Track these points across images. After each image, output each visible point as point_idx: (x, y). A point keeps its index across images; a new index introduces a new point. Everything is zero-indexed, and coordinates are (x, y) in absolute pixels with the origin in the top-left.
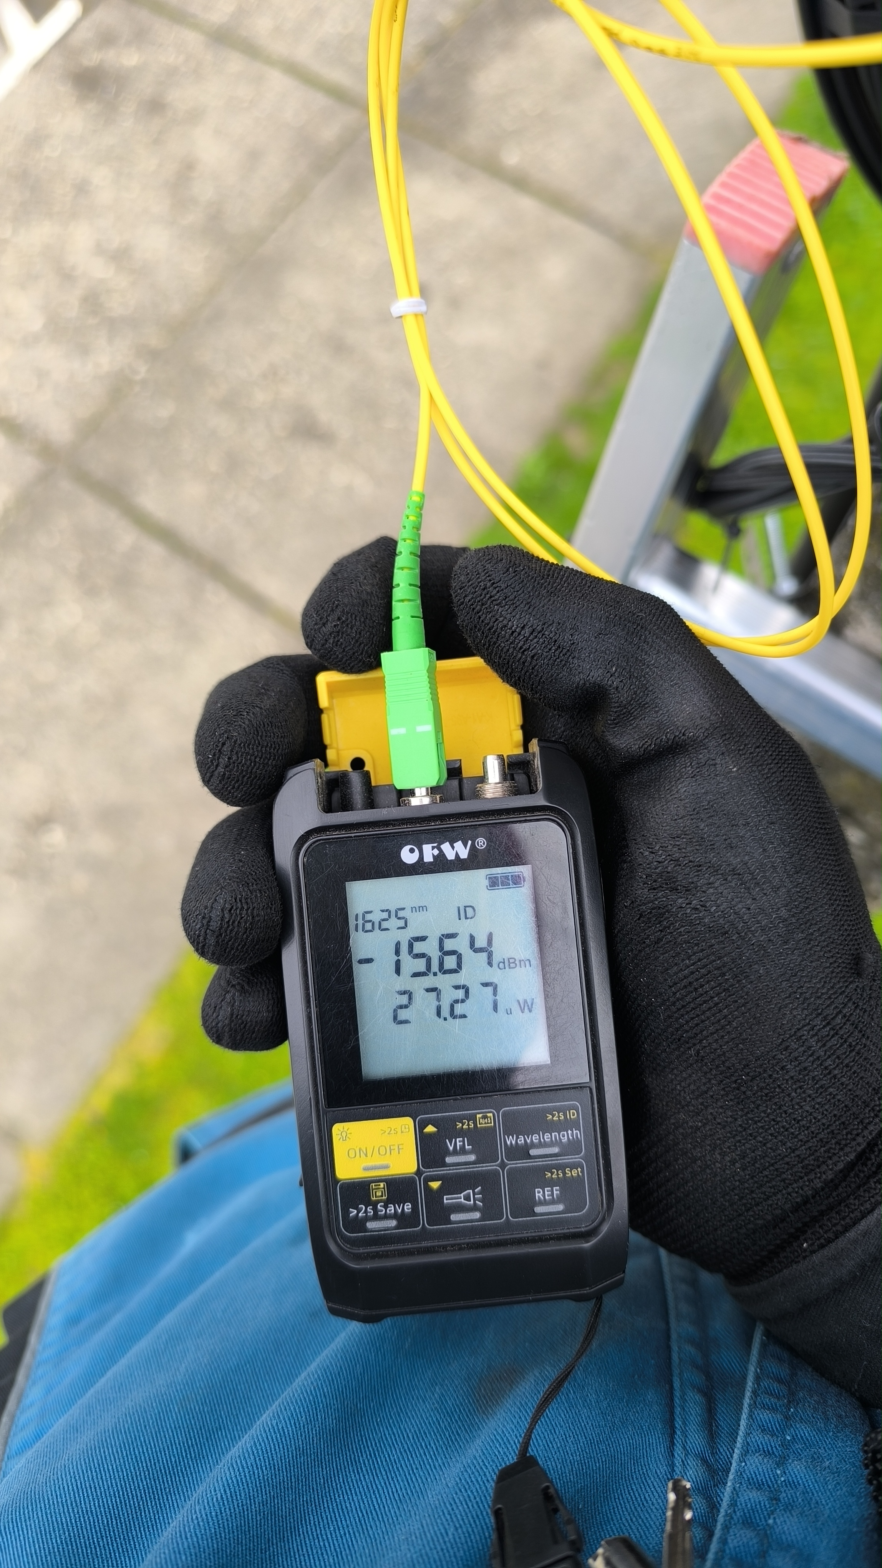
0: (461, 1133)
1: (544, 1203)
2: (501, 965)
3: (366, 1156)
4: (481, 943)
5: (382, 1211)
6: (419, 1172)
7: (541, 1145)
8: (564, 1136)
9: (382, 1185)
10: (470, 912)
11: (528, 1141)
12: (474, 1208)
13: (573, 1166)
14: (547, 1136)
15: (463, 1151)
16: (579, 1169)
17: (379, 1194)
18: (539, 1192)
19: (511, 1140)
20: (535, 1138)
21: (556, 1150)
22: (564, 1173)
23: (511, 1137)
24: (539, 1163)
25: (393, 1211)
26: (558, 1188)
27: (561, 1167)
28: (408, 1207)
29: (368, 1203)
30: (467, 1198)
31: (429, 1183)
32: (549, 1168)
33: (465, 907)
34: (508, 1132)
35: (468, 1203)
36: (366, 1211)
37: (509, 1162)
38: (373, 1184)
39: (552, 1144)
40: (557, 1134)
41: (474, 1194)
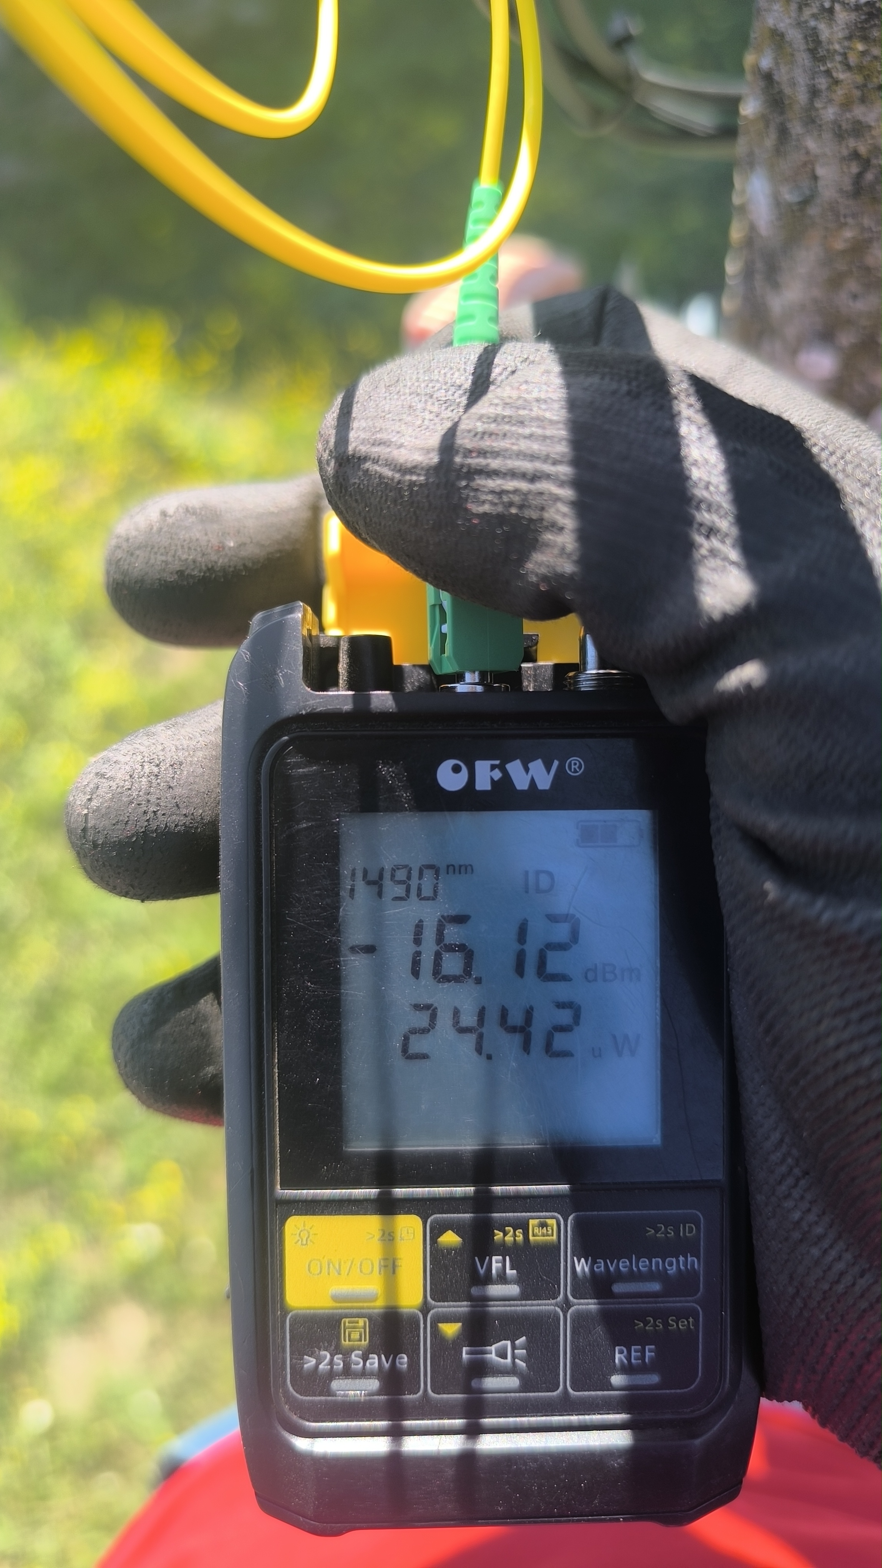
0: (501, 1250)
1: (629, 1370)
2: (589, 975)
3: (339, 1273)
4: (560, 934)
5: (358, 1364)
6: (425, 1308)
7: (633, 1276)
8: (671, 1264)
9: (361, 1322)
10: (544, 882)
11: (612, 1269)
12: (513, 1371)
13: (681, 1314)
14: (643, 1265)
15: (501, 1279)
16: (691, 1320)
17: (355, 1336)
18: (621, 1352)
19: (583, 1266)
20: (623, 1265)
21: (656, 1287)
22: (666, 1324)
23: (583, 1259)
24: (627, 1305)
25: (376, 1365)
26: (653, 1347)
27: (662, 1315)
28: (402, 1362)
29: (337, 1349)
30: (502, 1354)
31: (440, 1325)
32: (642, 1316)
33: (538, 873)
34: (579, 1253)
35: (502, 1360)
36: (331, 1363)
37: (575, 1301)
38: (347, 1320)
39: (651, 1276)
40: (660, 1260)
41: (514, 1347)
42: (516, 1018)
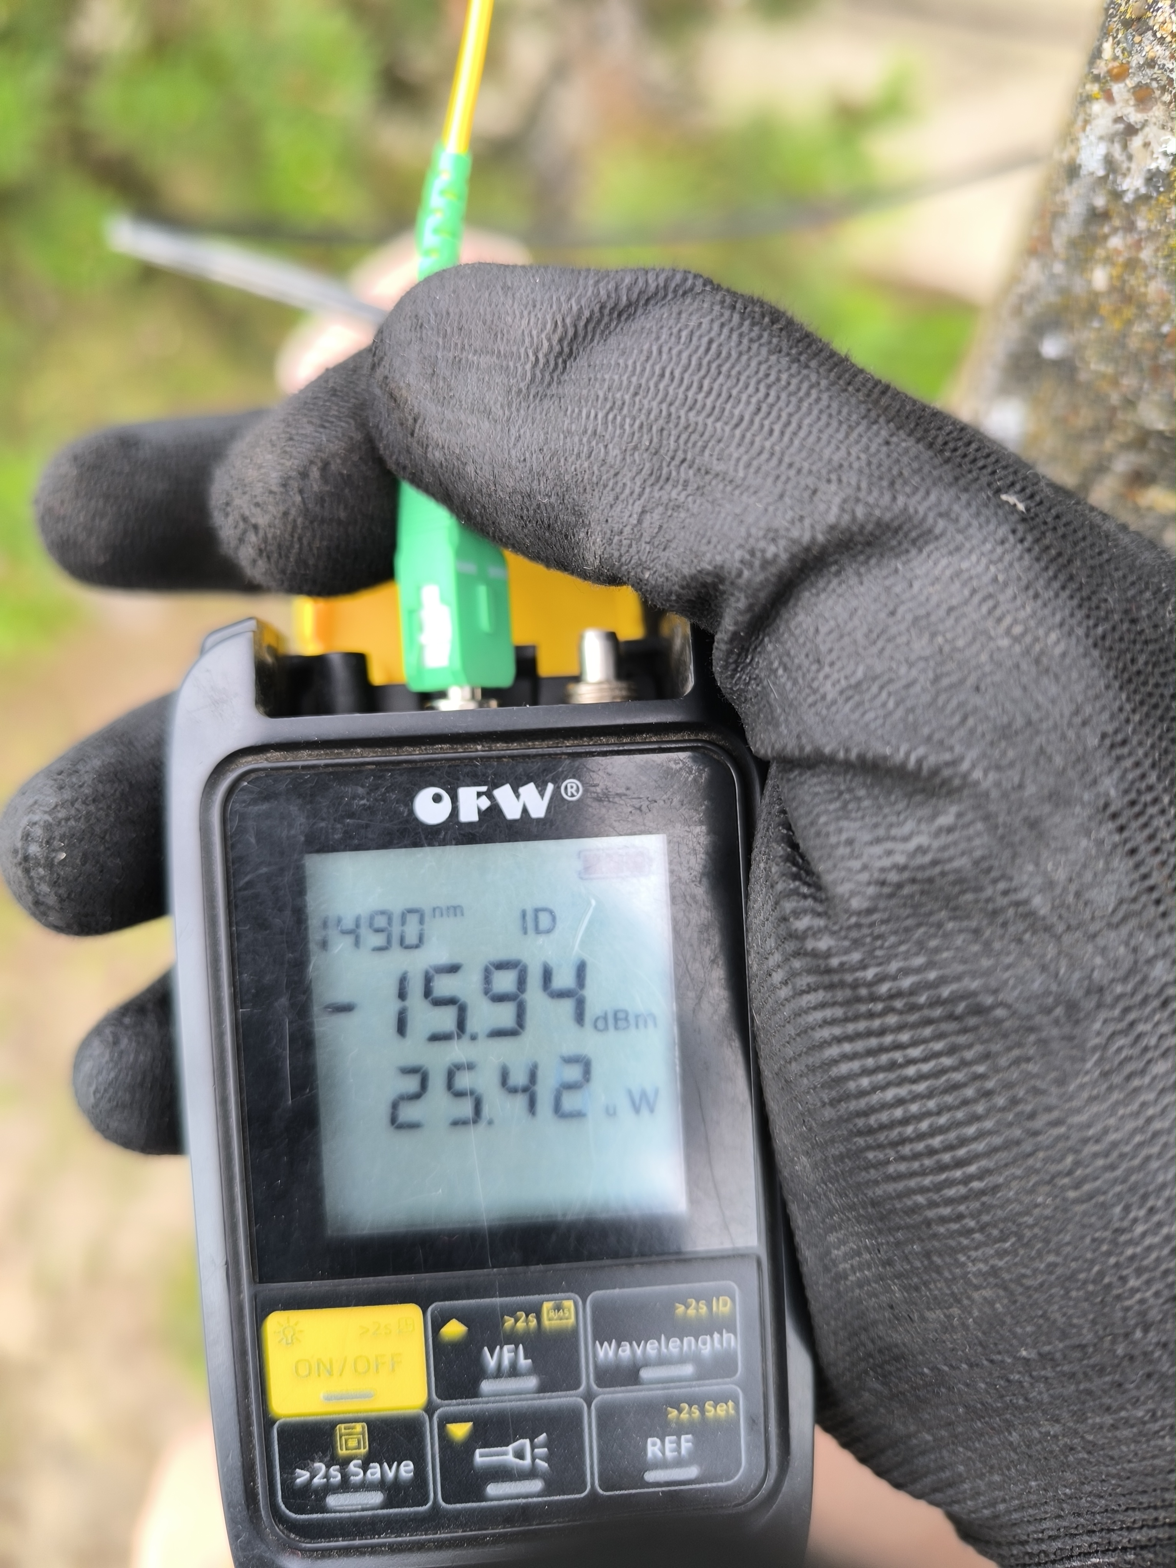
0: (513, 1339)
1: (663, 1464)
2: (601, 1024)
3: (330, 1373)
4: (564, 979)
5: (357, 1475)
6: (430, 1409)
7: (662, 1361)
8: (704, 1343)
9: (359, 1427)
10: (544, 921)
11: (639, 1354)
12: (531, 1474)
13: (718, 1400)
14: (674, 1345)
15: (514, 1372)
16: (730, 1403)
17: (353, 1443)
18: (654, 1445)
19: (606, 1352)
20: (651, 1348)
21: (688, 1370)
22: (702, 1411)
23: (606, 1344)
24: (657, 1393)
25: (378, 1475)
26: (689, 1436)
27: (697, 1401)
28: (407, 1469)
29: (332, 1460)
30: (520, 1455)
31: (449, 1426)
32: (676, 1402)
33: (537, 911)
34: (601, 1336)
35: (521, 1462)
36: (327, 1476)
37: (600, 1390)
38: (343, 1426)
39: (682, 1360)
40: (692, 1339)
41: (533, 1448)
42: (519, 1078)
